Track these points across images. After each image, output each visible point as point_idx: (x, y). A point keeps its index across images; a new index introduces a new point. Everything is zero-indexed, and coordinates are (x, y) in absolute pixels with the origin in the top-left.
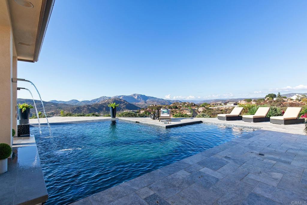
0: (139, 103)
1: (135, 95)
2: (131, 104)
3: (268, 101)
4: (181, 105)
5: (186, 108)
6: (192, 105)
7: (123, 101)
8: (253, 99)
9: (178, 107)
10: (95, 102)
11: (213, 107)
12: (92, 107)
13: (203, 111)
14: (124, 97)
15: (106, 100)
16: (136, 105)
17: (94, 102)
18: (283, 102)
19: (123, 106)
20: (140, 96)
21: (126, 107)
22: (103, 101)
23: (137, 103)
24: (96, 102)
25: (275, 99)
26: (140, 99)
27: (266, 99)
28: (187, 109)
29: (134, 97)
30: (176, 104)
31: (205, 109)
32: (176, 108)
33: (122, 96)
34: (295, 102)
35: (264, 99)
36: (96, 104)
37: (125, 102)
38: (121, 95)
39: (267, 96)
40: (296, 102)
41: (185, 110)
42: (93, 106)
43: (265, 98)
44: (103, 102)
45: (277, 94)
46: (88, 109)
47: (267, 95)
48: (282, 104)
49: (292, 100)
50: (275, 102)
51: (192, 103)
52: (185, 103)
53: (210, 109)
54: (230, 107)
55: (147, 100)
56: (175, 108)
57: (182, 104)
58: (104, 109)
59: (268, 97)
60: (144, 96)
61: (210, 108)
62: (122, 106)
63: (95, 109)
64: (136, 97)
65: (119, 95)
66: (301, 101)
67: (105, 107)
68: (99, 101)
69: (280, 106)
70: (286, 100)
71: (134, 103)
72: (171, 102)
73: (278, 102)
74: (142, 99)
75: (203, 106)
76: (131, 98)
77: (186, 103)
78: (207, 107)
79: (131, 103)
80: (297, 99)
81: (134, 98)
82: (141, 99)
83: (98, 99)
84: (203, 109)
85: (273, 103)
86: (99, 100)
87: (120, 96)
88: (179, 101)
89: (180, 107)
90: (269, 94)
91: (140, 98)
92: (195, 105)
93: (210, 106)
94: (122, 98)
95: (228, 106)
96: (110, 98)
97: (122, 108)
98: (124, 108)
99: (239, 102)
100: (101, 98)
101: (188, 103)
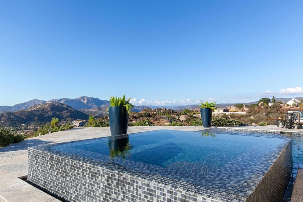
0: (90, 110)
1: (83, 98)
2: (77, 112)
3: (263, 107)
4: (155, 113)
5: (163, 116)
6: (170, 112)
7: (65, 107)
8: (245, 104)
9: (151, 115)
10: (20, 108)
11: (198, 115)
12: (15, 116)
13: (186, 119)
14: (68, 100)
15: (39, 105)
16: (85, 113)
17: (18, 108)
18: (280, 108)
19: (66, 114)
20: (91, 100)
21: (70, 115)
22: (34, 106)
23: (86, 110)
24: (23, 108)
25: (270, 104)
26: (90, 104)
27: (260, 105)
28: (164, 118)
29: (82, 100)
30: (148, 111)
31: (188, 117)
32: (149, 116)
33: (64, 99)
34: (292, 108)
35: (257, 105)
36: (22, 112)
37: (69, 108)
38: (62, 98)
39: (260, 101)
40: (294, 108)
41: (162, 119)
42: (17, 115)
43: (259, 103)
44: (34, 109)
45: (271, 98)
46: (10, 118)
47: (261, 99)
48: (279, 110)
49: (288, 105)
50: (271, 108)
51: (170, 110)
52: (160, 109)
53: (195, 117)
54: (219, 114)
55: (102, 106)
56: (147, 116)
57: (156, 110)
58: (36, 118)
59: (262, 102)
60: (97, 99)
61: (195, 115)
62: (64, 113)
63: (20, 118)
64: (85, 101)
65: (59, 98)
66: (299, 107)
67: (37, 115)
68: (27, 107)
69: (278, 113)
70: (282, 105)
71: (82, 110)
72: (136, 108)
73: (274, 107)
74: (95, 105)
75: (185, 114)
76: (78, 102)
77: (162, 110)
78: (190, 114)
79: (79, 110)
80: (294, 105)
81: (83, 103)
82: (92, 104)
83: (24, 104)
84: (186, 117)
85: (269, 109)
86: (26, 105)
87: (61, 100)
88: (146, 106)
89: (154, 114)
90: (263, 99)
91: (91, 102)
92: (173, 112)
93: (194, 114)
94: (64, 102)
95: (217, 113)
96: (44, 102)
97: (64, 116)
98: (67, 117)
99: (229, 108)
100: (30, 102)
101: (165, 110)
